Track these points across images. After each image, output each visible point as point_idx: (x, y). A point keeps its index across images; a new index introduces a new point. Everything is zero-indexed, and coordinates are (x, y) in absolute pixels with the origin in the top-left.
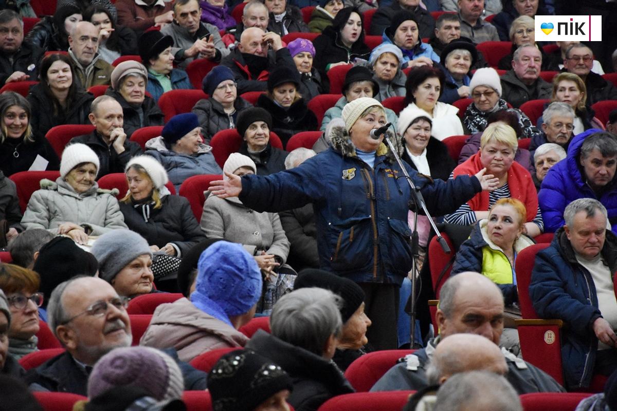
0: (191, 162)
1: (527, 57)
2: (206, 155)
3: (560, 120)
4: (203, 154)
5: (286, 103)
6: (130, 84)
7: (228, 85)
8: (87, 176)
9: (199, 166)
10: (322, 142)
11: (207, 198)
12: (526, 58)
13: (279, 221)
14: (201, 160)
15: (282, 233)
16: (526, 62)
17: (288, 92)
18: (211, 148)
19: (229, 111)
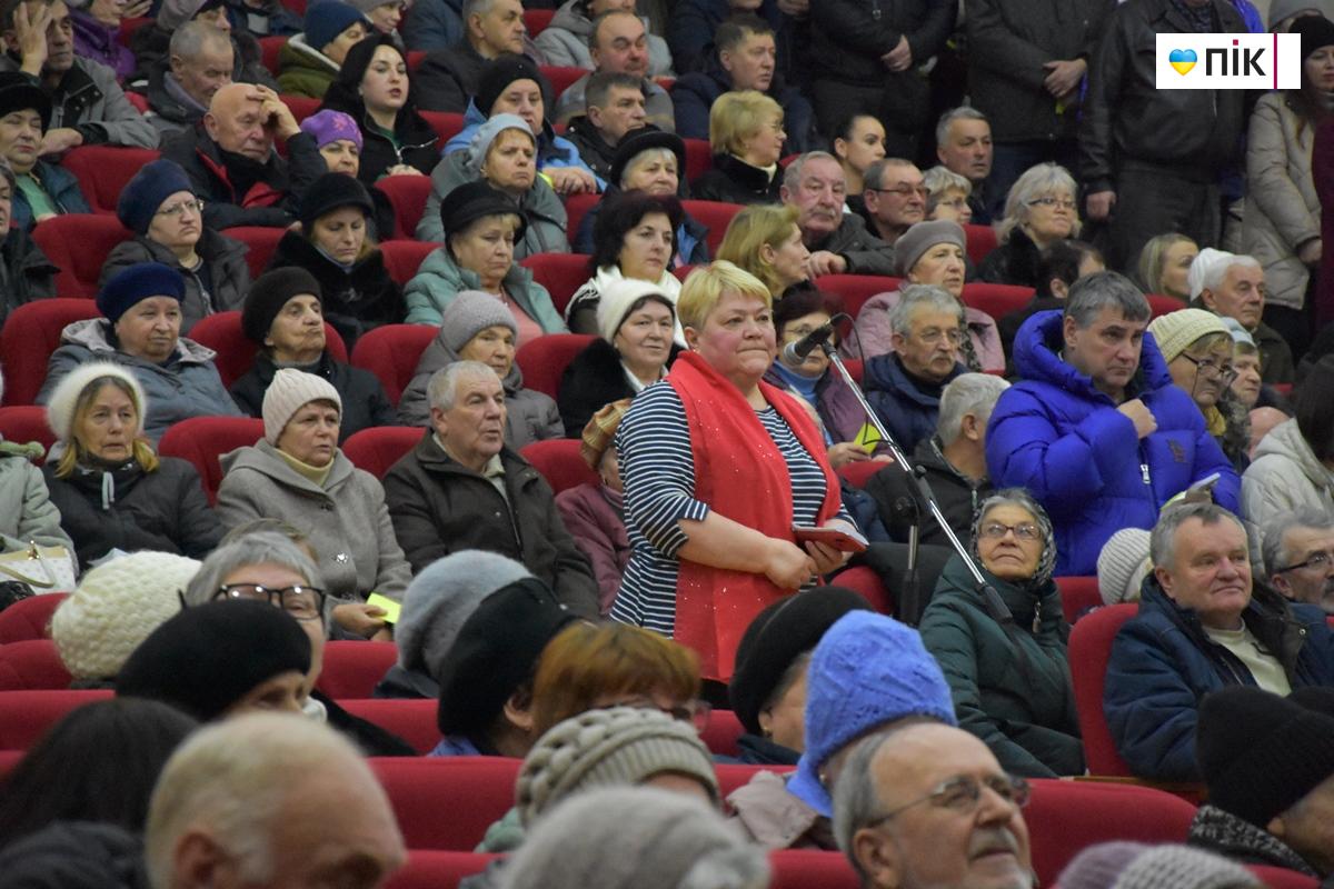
0: (166, 383)
1: (815, 179)
2: (199, 369)
3: (933, 323)
4: (193, 365)
5: (344, 252)
7: (184, 206)
9: (183, 393)
10: (440, 346)
11: (227, 470)
12: (816, 184)
13: (391, 528)
14: (187, 379)
16: (813, 193)
17: (349, 228)
18: (214, 353)
19: (189, 263)
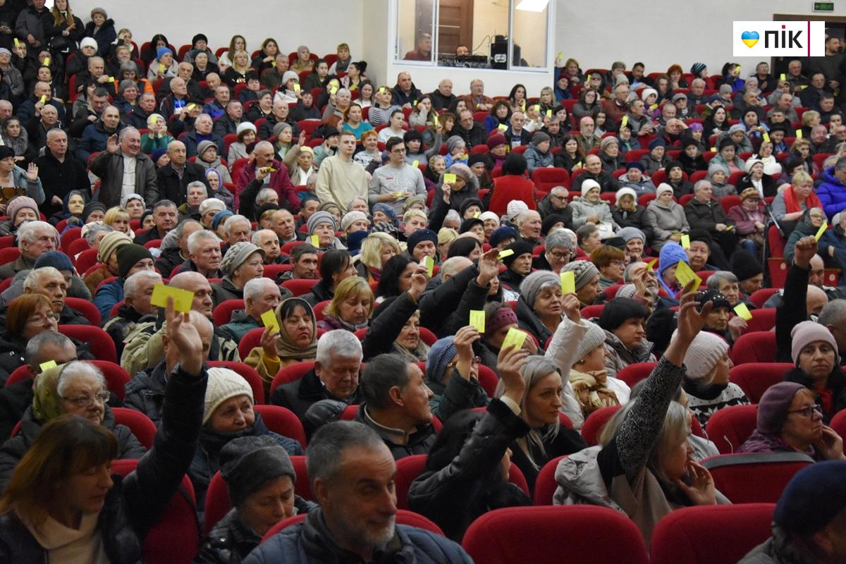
4: (646, 181)
6: (610, 148)
7: (659, 148)
8: (595, 194)
11: (649, 205)
15: (687, 223)
19: (659, 160)
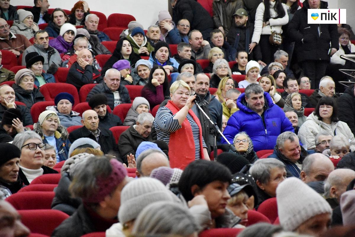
2: (76, 117)
6: (26, 80)
9: (72, 122)
10: (132, 109)
14: (73, 119)
18: (79, 114)
